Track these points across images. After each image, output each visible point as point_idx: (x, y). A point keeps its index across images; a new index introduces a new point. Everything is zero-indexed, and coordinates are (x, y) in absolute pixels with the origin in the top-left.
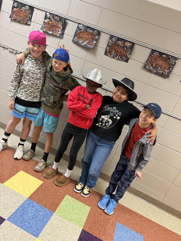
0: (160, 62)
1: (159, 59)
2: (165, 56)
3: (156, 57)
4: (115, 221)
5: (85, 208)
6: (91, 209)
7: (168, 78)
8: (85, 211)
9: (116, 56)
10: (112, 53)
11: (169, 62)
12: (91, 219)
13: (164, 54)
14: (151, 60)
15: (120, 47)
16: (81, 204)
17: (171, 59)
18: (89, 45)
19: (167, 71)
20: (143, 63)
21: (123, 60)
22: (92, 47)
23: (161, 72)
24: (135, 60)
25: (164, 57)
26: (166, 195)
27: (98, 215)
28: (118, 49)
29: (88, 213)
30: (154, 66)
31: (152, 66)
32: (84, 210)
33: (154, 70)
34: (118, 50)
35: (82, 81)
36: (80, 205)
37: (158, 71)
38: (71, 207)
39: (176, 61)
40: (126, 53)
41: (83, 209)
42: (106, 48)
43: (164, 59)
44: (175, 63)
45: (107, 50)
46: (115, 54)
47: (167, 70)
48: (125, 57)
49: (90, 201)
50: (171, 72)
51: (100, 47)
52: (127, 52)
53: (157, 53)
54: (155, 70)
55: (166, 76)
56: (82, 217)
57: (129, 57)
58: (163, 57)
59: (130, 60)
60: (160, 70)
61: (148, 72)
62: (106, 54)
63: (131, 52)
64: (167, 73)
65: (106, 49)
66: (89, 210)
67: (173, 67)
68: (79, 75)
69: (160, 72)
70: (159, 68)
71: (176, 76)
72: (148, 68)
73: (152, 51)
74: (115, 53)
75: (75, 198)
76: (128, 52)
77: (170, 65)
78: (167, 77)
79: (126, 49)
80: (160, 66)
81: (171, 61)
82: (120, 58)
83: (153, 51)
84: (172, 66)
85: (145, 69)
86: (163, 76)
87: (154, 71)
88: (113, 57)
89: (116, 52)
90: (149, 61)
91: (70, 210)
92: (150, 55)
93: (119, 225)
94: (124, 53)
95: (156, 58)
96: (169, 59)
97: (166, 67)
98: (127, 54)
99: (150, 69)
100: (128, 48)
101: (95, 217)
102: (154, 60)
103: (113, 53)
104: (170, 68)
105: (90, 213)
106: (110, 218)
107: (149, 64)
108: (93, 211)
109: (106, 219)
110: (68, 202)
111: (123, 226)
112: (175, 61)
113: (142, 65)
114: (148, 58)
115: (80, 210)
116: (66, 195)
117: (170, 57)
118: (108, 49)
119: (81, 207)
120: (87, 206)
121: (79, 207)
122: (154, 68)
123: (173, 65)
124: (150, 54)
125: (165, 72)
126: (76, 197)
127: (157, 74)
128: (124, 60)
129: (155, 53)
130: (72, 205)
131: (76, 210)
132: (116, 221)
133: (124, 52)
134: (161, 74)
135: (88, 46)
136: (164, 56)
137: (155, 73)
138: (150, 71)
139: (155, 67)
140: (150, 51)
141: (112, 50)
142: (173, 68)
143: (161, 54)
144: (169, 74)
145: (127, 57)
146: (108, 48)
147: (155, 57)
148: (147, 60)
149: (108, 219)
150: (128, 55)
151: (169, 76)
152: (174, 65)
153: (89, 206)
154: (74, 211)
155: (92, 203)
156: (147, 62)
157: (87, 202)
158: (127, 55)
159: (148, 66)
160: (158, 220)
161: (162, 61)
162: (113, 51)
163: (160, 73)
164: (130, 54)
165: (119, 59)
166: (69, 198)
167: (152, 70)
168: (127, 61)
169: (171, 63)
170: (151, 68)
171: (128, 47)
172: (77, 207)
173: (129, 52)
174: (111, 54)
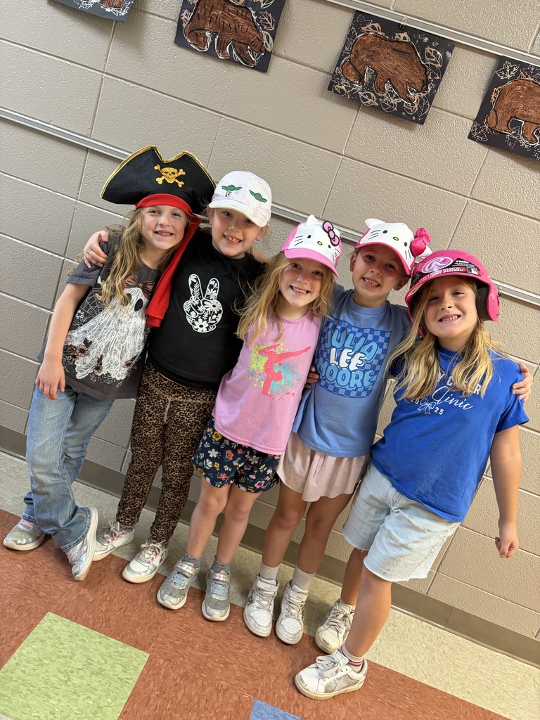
0: (388, 62)
1: (386, 51)
2: (405, 38)
3: (373, 43)
4: (247, 696)
5: (124, 660)
6: (150, 660)
7: (422, 123)
8: (122, 675)
9: (222, 49)
10: (205, 37)
11: (424, 60)
12: (147, 705)
13: (402, 29)
14: (356, 57)
15: (231, 8)
16: (106, 647)
17: (428, 49)
18: (110, 7)
19: (415, 97)
20: (325, 72)
21: (247, 63)
22: (123, 14)
23: (395, 101)
24: (296, 58)
25: (401, 39)
26: (440, 570)
27: (178, 681)
28: (224, 18)
29: (136, 678)
30: (366, 78)
31: (361, 79)
32: (119, 668)
33: (367, 97)
34: (226, 21)
35: (101, 159)
36: (104, 650)
37: (383, 98)
38: (61, 664)
39: (448, 54)
40: (258, 32)
41: (113, 667)
42: (180, 17)
43: (404, 49)
44: (445, 62)
45: (184, 25)
46: (216, 40)
47: (418, 91)
48: (257, 50)
49: (150, 628)
50: (431, 98)
51: (154, 17)
52: (262, 27)
53: (376, 25)
54: (372, 95)
55: (414, 118)
56: (102, 704)
57: (269, 49)
58: (398, 41)
59: (276, 63)
60: (392, 94)
61: (346, 106)
62: (180, 41)
63: (276, 27)
64: (416, 105)
65: (180, 22)
66: (141, 668)
67: (440, 81)
68: (85, 134)
69: (392, 101)
70: (387, 87)
71: (451, 115)
72: (343, 87)
73: (355, 18)
74: (217, 33)
75: (85, 623)
76: (265, 27)
77: (426, 71)
78: (416, 121)
79: (255, 15)
80: (389, 79)
81: (429, 56)
82: (238, 54)
83: (360, 19)
84: (433, 76)
85: (336, 92)
86: (402, 117)
87: (370, 100)
88: (211, 54)
89: (220, 29)
90: (346, 61)
91: (54, 680)
92: (350, 35)
93: (262, 714)
94: (250, 33)
95: (373, 48)
96: (422, 47)
97: (413, 79)
98: (262, 38)
99: (354, 91)
100: (264, 10)
101: (164, 693)
102: (367, 56)
103: (208, 34)
104: (426, 83)
105: (142, 678)
106: (227, 689)
107: (347, 71)
108: (160, 668)
109: (211, 694)
110: (49, 642)
111: (281, 712)
112: (444, 56)
113: (321, 79)
114: (344, 49)
115: (97, 674)
116: (44, 614)
117: (426, 39)
118: (189, 19)
119: (108, 658)
120: (134, 652)
121: (98, 658)
122: (368, 87)
123: (438, 72)
124: (351, 32)
125: (410, 100)
126: (91, 616)
127: (381, 110)
128: (253, 62)
129: (368, 26)
130: (65, 657)
131: (81, 673)
132: (255, 695)
133: (250, 30)
134: (395, 109)
135: (108, 10)
136: (402, 35)
137: (374, 107)
138: (354, 101)
139: (372, 81)
140: (347, 19)
141: (202, 22)
142: (437, 83)
143: (391, 28)
144: (426, 107)
145: (261, 49)
146: (187, 17)
147: (368, 42)
148: (341, 58)
149: (219, 692)
150: (265, 41)
151: (425, 117)
152: (442, 71)
153: (144, 649)
154: (69, 679)
155: (158, 635)
156: (338, 65)
157: (134, 633)
158: (260, 40)
159: (343, 81)
160: (418, 667)
161: (397, 56)
162: (208, 26)
163: (392, 105)
164: (273, 34)
165: (230, 61)
166: (56, 627)
167: (363, 98)
168: (263, 66)
169: (429, 63)
170: (358, 87)
171: (262, 5)
172: (89, 662)
173: (268, 26)
174: (200, 42)
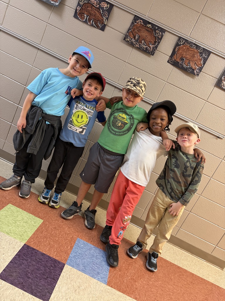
0: (144, 34)
1: (143, 30)
2: (150, 26)
3: (140, 27)
4: (75, 237)
5: (35, 220)
6: (43, 222)
7: (153, 55)
8: (34, 224)
9: (90, 21)
10: (84, 16)
11: (155, 34)
12: (42, 233)
13: (150, 23)
14: (134, 30)
15: (94, 8)
16: (29, 216)
17: (157, 31)
18: (53, 1)
19: (152, 46)
20: (123, 34)
21: (98, 27)
22: (57, 4)
23: (145, 47)
24: (114, 28)
25: (149, 27)
27: (52, 229)
28: (91, 11)
29: (38, 226)
30: (136, 38)
31: (135, 38)
32: (33, 222)
33: (136, 44)
34: (92, 12)
35: (43, 53)
36: (28, 217)
37: (141, 45)
38: (13, 218)
39: (163, 33)
40: (102, 17)
41: (31, 222)
42: (76, 8)
43: (149, 30)
44: (162, 36)
45: (78, 11)
46: (88, 18)
47: (153, 45)
48: (101, 23)
49: (44, 214)
50: (156, 47)
51: (67, 7)
52: (104, 16)
53: (141, 21)
54: (138, 44)
55: (150, 53)
56: (26, 230)
57: (105, 24)
58: (148, 27)
59: (107, 28)
60: (144, 44)
61: (129, 46)
62: (75, 16)
63: (108, 17)
64: (152, 49)
65: (76, 10)
66: (40, 224)
67: (160, 42)
68: (38, 43)
69: (144, 47)
70: (143, 42)
71: (163, 54)
72: (128, 40)
73: (134, 18)
74: (88, 15)
75: (22, 209)
76: (105, 16)
77: (156, 38)
78: (151, 54)
79: (102, 11)
80: (144, 39)
81: (157, 33)
82: (95, 24)
83: (136, 18)
84: (158, 40)
85: (126, 41)
86: (147, 52)
87: (137, 45)
88: (86, 22)
89: (90, 14)
90: (130, 31)
91: (11, 222)
92: (132, 23)
93: (80, 242)
94: (99, 17)
95: (139, 28)
96: (155, 30)
97: (151, 40)
98: (103, 19)
99: (132, 41)
100: (105, 10)
101: (48, 231)
102: (137, 31)
103: (85, 15)
104: (155, 42)
105: (40, 226)
106: (69, 234)
107: (131, 35)
108: (47, 224)
109: (63, 234)
110: (10, 212)
111: (86, 242)
112: (162, 34)
113: (122, 36)
114: (130, 27)
115: (25, 223)
116: (8, 204)
117: (157, 28)
118: (79, 9)
119: (29, 219)
120: (38, 219)
121: (26, 218)
122: (137, 41)
123: (159, 39)
124: (133, 22)
125: (150, 47)
126: (24, 207)
127: (140, 49)
128: (100, 27)
129: (139, 21)
130: (15, 217)
131: (20, 221)
132: (78, 237)
133: (100, 16)
134: (145, 49)
135: (52, 2)
136: (149, 25)
137: (138, 48)
138: (132, 45)
139: (138, 39)
140: (132, 17)
141: (84, 11)
142: (159, 43)
143: (146, 22)
144: (155, 50)
145: (103, 23)
146: (79, 8)
147: (138, 26)
148: (129, 30)
149: (66, 234)
150: (104, 21)
151: (154, 53)
152: (161, 39)
153: (42, 219)
154: (16, 223)
155: (46, 216)
156: (128, 32)
157: (39, 214)
158: (103, 20)
159: (129, 38)
160: (134, 239)
161: (147, 32)
162: (85, 13)
163: (144, 48)
164: (107, 19)
165: (92, 25)
166: (12, 208)
167: (135, 44)
168: (103, 29)
169: (157, 36)
170: (133, 40)
171: (105, 8)
172: (23, 219)
173: (106, 16)
174: (82, 18)
